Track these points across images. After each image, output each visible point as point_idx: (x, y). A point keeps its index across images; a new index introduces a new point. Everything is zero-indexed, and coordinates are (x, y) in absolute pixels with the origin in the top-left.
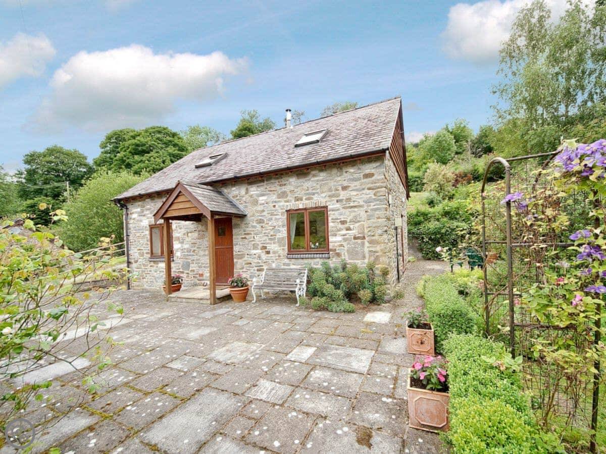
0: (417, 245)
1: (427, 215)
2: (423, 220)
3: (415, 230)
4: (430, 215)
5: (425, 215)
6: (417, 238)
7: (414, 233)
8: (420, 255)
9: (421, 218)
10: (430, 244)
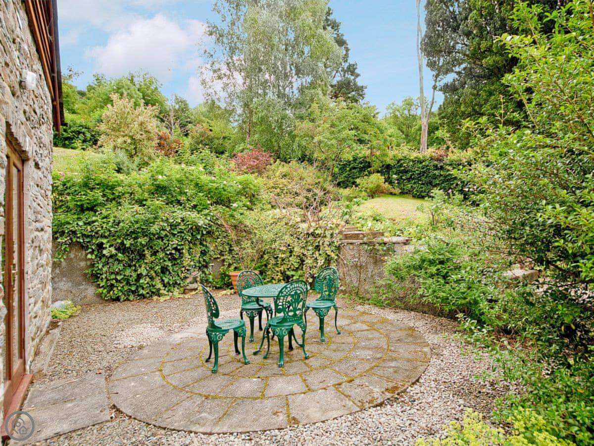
0: (83, 264)
1: (112, 188)
2: (101, 199)
3: (78, 224)
4: (120, 189)
5: (107, 187)
6: (83, 247)
7: (74, 232)
8: (90, 291)
9: (98, 194)
10: (120, 261)
